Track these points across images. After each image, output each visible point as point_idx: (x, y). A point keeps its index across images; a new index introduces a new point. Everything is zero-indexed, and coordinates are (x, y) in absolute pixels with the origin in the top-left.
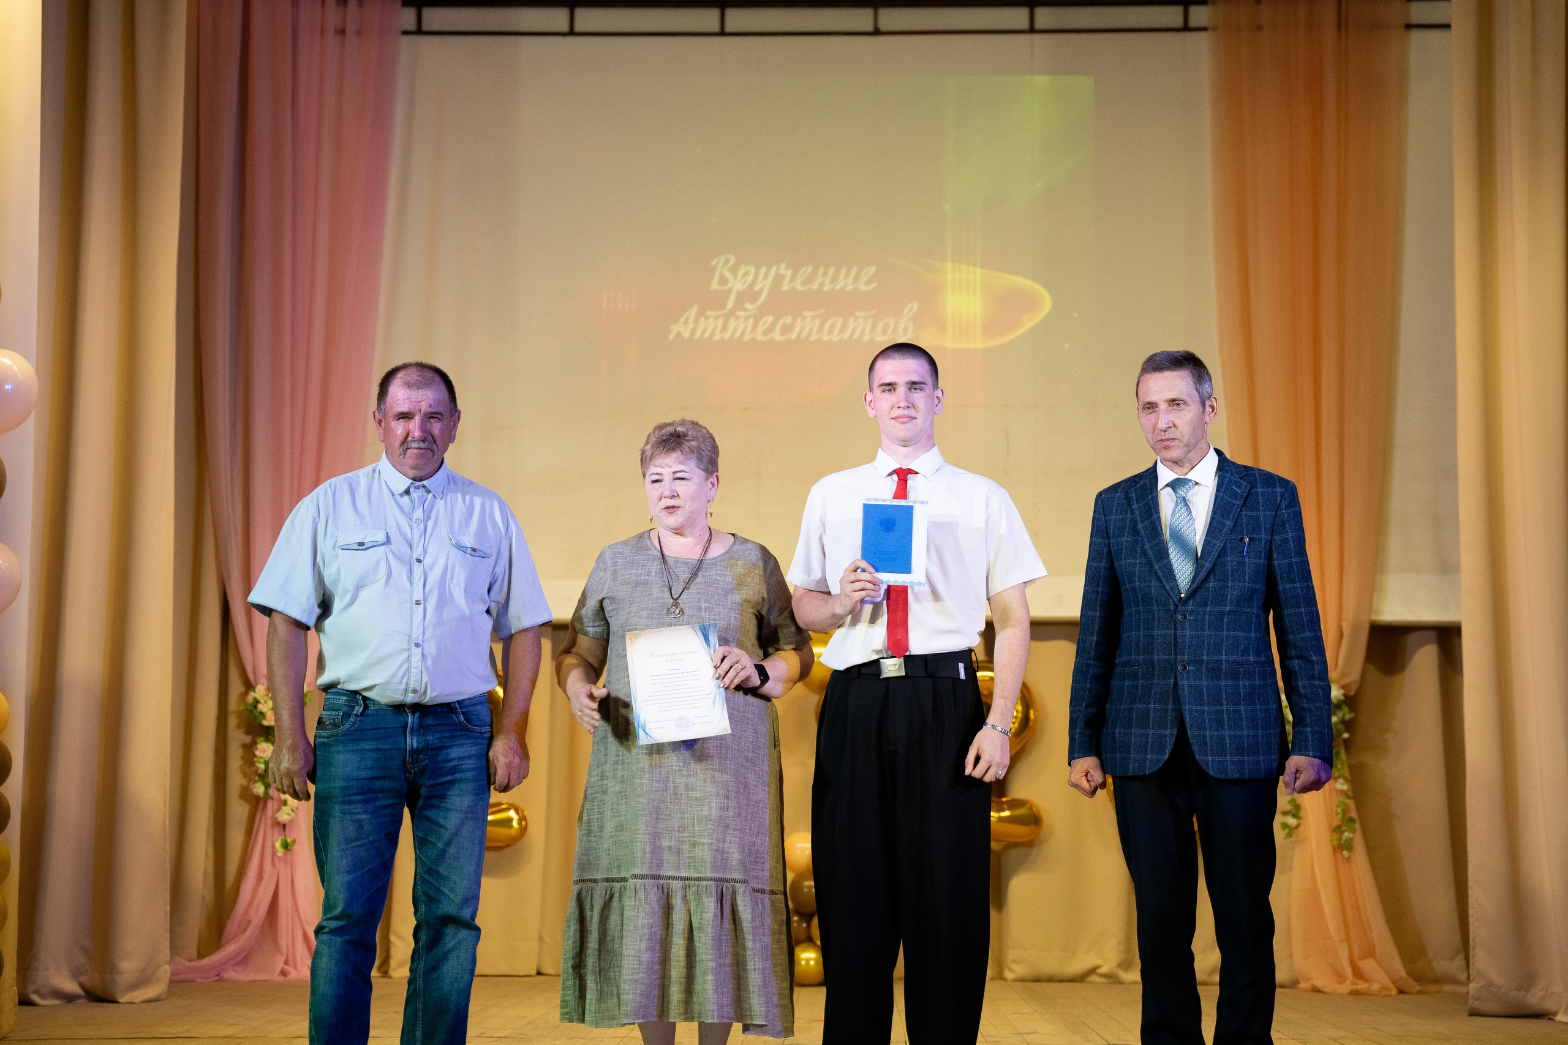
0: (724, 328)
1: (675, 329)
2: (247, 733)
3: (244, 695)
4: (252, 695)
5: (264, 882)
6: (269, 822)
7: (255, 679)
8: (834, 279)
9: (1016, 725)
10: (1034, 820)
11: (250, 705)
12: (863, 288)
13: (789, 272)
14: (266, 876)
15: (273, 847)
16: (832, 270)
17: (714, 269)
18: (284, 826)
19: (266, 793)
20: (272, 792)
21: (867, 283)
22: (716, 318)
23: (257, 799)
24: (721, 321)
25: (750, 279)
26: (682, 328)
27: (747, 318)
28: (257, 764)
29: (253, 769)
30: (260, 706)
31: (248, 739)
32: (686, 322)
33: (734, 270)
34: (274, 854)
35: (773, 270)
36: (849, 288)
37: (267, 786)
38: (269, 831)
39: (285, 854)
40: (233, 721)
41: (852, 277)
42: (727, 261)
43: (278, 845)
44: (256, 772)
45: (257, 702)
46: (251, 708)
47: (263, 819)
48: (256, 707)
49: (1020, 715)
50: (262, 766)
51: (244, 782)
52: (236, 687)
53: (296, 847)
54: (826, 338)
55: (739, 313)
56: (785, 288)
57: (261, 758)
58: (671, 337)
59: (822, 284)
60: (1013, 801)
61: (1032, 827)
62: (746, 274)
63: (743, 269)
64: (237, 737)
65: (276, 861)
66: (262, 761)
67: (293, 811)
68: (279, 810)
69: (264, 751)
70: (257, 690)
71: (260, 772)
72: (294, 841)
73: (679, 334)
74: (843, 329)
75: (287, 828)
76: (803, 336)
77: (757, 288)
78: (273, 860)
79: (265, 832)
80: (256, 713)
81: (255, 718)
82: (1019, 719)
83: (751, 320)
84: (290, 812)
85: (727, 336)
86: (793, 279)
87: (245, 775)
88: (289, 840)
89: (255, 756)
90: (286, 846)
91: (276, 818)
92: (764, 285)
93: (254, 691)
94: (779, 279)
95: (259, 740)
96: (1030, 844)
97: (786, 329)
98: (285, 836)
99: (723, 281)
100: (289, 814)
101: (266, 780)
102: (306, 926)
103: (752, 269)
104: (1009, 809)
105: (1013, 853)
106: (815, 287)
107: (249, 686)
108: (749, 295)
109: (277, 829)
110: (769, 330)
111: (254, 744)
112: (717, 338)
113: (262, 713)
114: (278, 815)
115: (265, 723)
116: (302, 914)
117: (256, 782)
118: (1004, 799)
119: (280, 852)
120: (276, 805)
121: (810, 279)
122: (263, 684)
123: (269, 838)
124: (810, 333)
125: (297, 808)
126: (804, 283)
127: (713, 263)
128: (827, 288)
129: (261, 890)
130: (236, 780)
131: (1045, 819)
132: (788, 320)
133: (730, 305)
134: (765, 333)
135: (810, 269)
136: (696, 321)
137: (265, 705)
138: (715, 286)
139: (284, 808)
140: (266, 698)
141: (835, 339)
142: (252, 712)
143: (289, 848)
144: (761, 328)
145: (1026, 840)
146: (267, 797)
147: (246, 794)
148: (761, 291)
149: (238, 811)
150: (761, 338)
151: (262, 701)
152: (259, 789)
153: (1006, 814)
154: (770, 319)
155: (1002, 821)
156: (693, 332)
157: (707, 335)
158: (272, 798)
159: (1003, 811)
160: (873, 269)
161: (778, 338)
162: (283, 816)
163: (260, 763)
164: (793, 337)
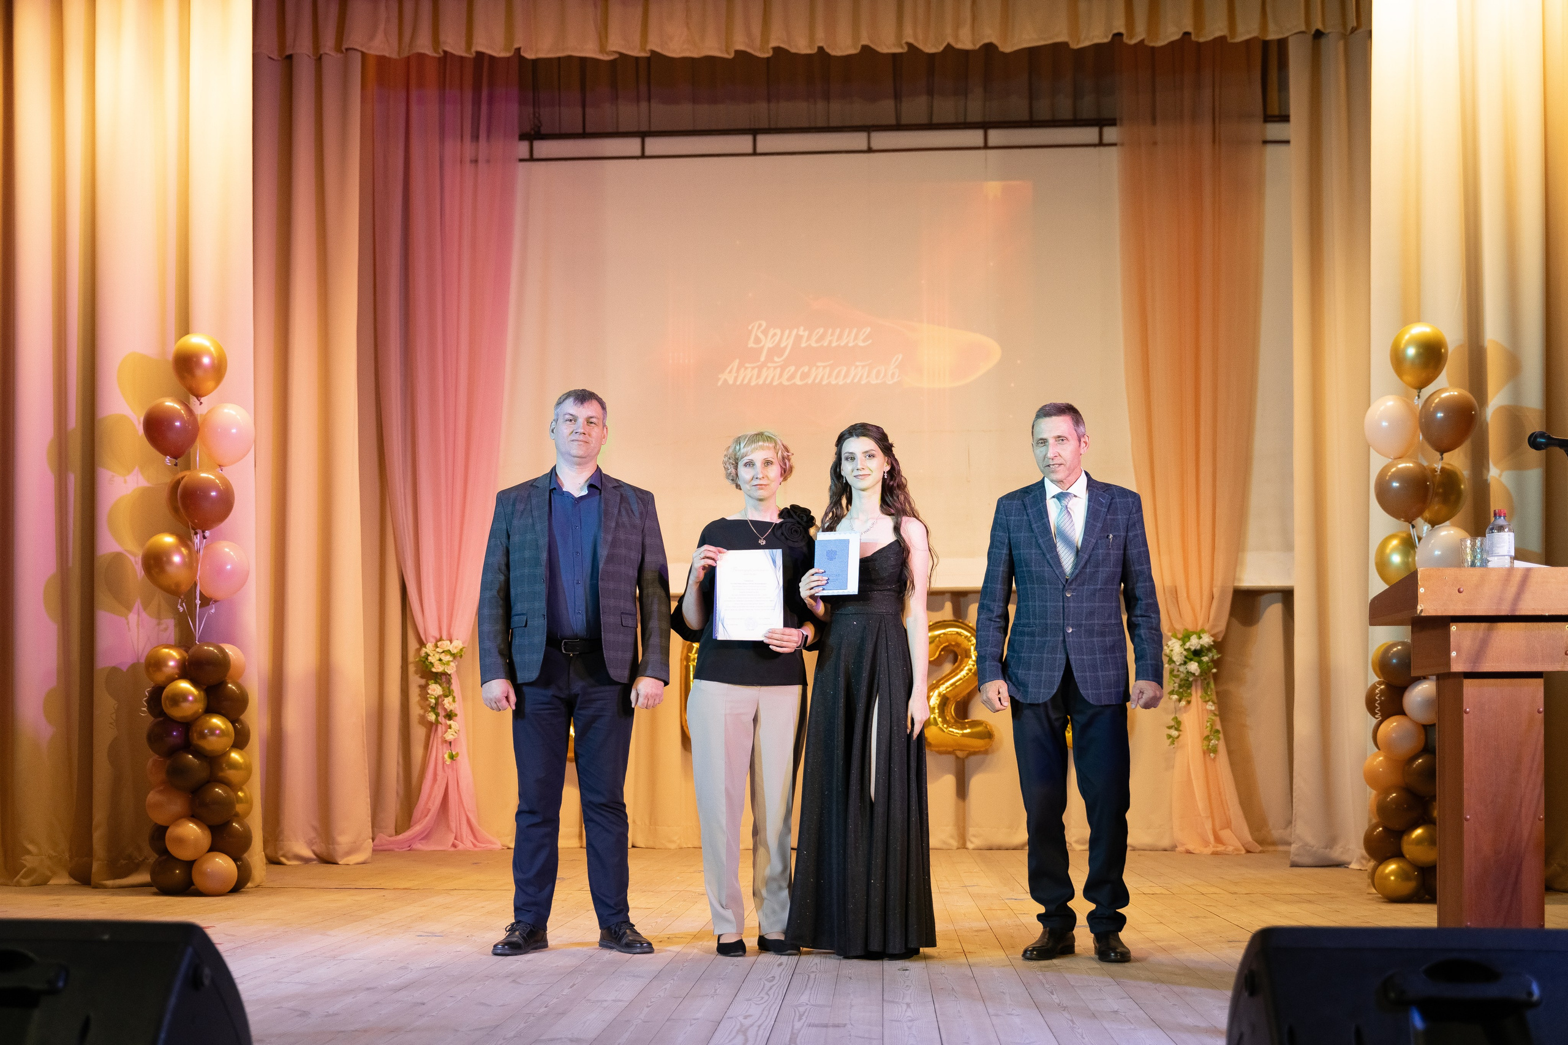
0: (759, 376)
1: (722, 377)
2: (422, 677)
3: (419, 650)
4: (424, 650)
5: (438, 783)
6: (440, 740)
7: (427, 640)
8: (840, 338)
10: (988, 735)
11: (423, 658)
12: (862, 344)
13: (806, 333)
14: (439, 778)
15: (443, 758)
16: (838, 331)
17: (750, 332)
18: (450, 743)
19: (437, 720)
20: (441, 719)
21: (864, 341)
22: (753, 368)
23: (431, 724)
24: (756, 371)
25: (777, 338)
26: (728, 377)
27: (775, 368)
28: (430, 700)
29: (428, 702)
30: (429, 658)
31: (423, 682)
32: (730, 372)
33: (765, 332)
34: (444, 762)
35: (794, 332)
36: (851, 345)
37: (437, 715)
38: (440, 747)
39: (451, 763)
40: (412, 669)
41: (853, 335)
42: (760, 326)
43: (446, 756)
44: (429, 705)
45: (428, 655)
46: (423, 659)
47: (435, 739)
48: (427, 659)
50: (433, 701)
51: (421, 712)
52: (413, 644)
53: (459, 758)
54: (834, 382)
55: (769, 365)
56: (803, 345)
57: (433, 695)
58: (720, 383)
59: (830, 342)
60: (973, 721)
61: (987, 740)
62: (775, 335)
63: (772, 332)
64: (415, 680)
65: (446, 768)
66: (433, 697)
67: (456, 733)
68: (446, 732)
69: (434, 690)
70: (427, 646)
71: (432, 705)
72: (457, 754)
73: (725, 381)
74: (846, 376)
75: (452, 743)
76: (817, 381)
77: (782, 345)
78: (443, 767)
79: (437, 747)
80: (427, 663)
81: (427, 667)
83: (778, 370)
84: (454, 733)
85: (761, 382)
86: (809, 338)
87: (422, 708)
88: (454, 753)
89: (428, 694)
90: (452, 757)
91: (444, 738)
92: (788, 343)
93: (426, 648)
94: (799, 338)
95: (430, 682)
96: (985, 752)
97: (805, 376)
98: (451, 751)
99: (757, 340)
100: (452, 735)
101: (436, 711)
102: (468, 813)
103: (778, 331)
104: (970, 728)
105: (973, 758)
106: (825, 344)
107: (422, 644)
108: (776, 350)
109: (445, 746)
110: (792, 377)
111: (427, 685)
112: (753, 383)
113: (431, 663)
114: (445, 736)
115: (434, 670)
116: (465, 805)
117: (430, 712)
118: (966, 721)
119: (448, 761)
120: (444, 727)
121: (821, 338)
122: (432, 642)
123: (440, 752)
124: (822, 379)
125: (459, 731)
126: (817, 341)
127: (750, 328)
128: (834, 344)
129: (436, 788)
130: (416, 711)
131: (996, 733)
132: (806, 369)
133: (762, 359)
134: (789, 379)
135: (822, 330)
136: (738, 371)
137: (434, 658)
138: (751, 344)
139: (449, 730)
140: (434, 653)
141: (840, 383)
142: (424, 662)
143: (454, 758)
144: (786, 376)
145: (984, 749)
146: (437, 722)
147: (423, 720)
148: (786, 347)
149: (418, 733)
150: (786, 383)
151: (431, 655)
152: (432, 717)
153: (968, 731)
154: (793, 368)
155: (963, 735)
156: (736, 378)
157: (746, 382)
158: (441, 724)
159: (966, 729)
160: (868, 330)
161: (799, 383)
162: (449, 736)
163: (432, 698)
164: (810, 381)
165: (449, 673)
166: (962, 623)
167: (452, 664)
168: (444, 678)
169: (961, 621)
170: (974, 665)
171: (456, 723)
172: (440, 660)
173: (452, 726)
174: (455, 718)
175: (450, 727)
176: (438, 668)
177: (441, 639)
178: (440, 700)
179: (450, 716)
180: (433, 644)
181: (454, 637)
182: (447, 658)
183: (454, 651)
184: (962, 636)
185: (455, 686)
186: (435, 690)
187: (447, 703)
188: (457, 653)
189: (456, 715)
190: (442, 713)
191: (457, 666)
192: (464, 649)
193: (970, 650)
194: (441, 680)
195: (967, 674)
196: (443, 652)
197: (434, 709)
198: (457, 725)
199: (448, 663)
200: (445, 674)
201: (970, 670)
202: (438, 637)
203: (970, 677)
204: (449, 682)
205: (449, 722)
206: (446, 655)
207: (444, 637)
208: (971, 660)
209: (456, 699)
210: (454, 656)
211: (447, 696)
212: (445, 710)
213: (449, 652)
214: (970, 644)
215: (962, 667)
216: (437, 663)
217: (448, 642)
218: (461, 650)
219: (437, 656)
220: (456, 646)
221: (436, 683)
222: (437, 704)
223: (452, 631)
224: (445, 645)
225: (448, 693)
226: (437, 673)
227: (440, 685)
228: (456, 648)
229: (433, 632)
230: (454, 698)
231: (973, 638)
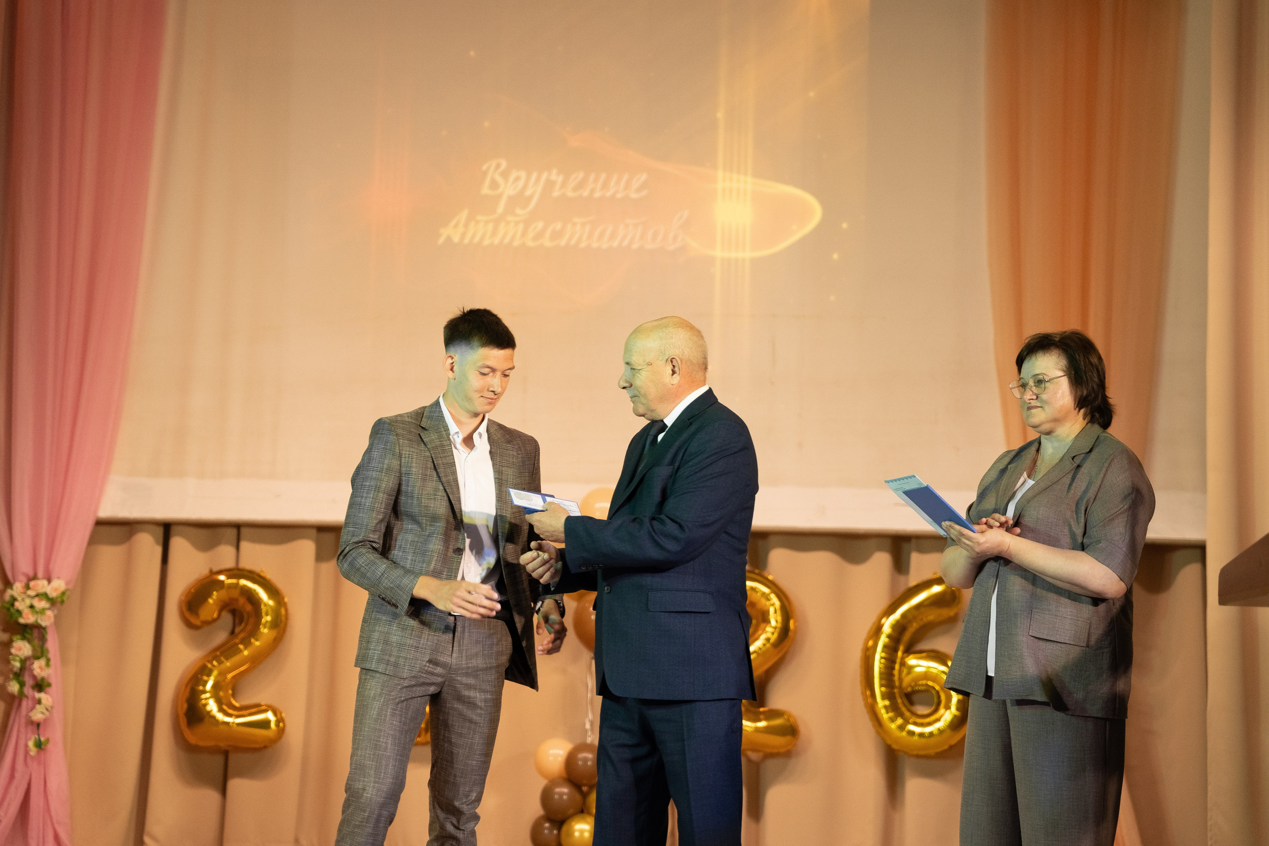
0: (494, 232)
1: (445, 232)
2: (5, 630)
3: (3, 592)
4: (9, 592)
5: (16, 781)
6: (23, 720)
7: (14, 577)
8: (605, 186)
9: (776, 635)
10: (791, 731)
11: (7, 602)
12: (634, 195)
13: (560, 179)
14: (18, 775)
15: (26, 746)
16: (603, 176)
17: (485, 173)
18: (38, 725)
19: (21, 691)
20: (28, 690)
21: (638, 190)
22: (487, 222)
23: (12, 697)
24: (490, 226)
25: (521, 184)
26: (452, 232)
27: (517, 223)
28: (13, 662)
29: (9, 667)
30: (17, 604)
31: (5, 637)
32: (456, 226)
33: (505, 175)
34: (27, 752)
35: (545, 176)
36: (619, 196)
37: (22, 685)
38: (23, 730)
39: (38, 753)
41: (623, 184)
42: (498, 166)
43: (31, 744)
44: (11, 670)
45: (14, 599)
46: (7, 606)
47: (17, 718)
48: (13, 605)
49: (779, 625)
50: (17, 665)
53: (50, 746)
54: (595, 245)
55: (509, 218)
56: (556, 194)
57: (17, 656)
58: (441, 241)
59: (593, 191)
60: (772, 709)
61: (788, 738)
62: (517, 179)
63: (514, 174)
65: (29, 759)
66: (18, 658)
67: (47, 710)
68: (33, 708)
69: (20, 649)
70: (15, 587)
71: (15, 669)
72: (48, 740)
73: (449, 239)
74: (612, 236)
75: (41, 727)
76: (573, 242)
77: (528, 193)
78: (25, 759)
79: (19, 731)
80: (12, 610)
81: (11, 615)
82: (778, 630)
83: (521, 227)
84: (45, 711)
85: (497, 241)
86: (564, 184)
88: (42, 739)
89: (11, 654)
90: (39, 745)
91: (30, 717)
92: (535, 190)
93: (12, 589)
94: (550, 184)
95: (15, 638)
96: (787, 755)
97: (556, 235)
98: (39, 735)
99: (494, 185)
100: (43, 713)
101: (21, 678)
102: (56, 826)
103: (523, 174)
104: (766, 719)
106: (586, 193)
107: (7, 583)
108: (519, 199)
109: (30, 728)
110: (539, 235)
111: (10, 641)
112: (486, 242)
113: (18, 610)
114: (31, 714)
115: (22, 621)
116: (53, 814)
117: (11, 680)
118: (762, 709)
119: (33, 751)
120: (30, 703)
121: (580, 186)
122: (21, 582)
123: (22, 736)
124: (579, 240)
125: (52, 707)
126: (575, 189)
127: (485, 168)
128: (597, 195)
129: (12, 789)
131: (802, 729)
132: (558, 226)
133: (500, 209)
134: (536, 238)
135: (581, 175)
136: (466, 225)
137: (23, 603)
138: (485, 190)
139: (38, 706)
140: (24, 596)
141: (605, 246)
142: (8, 609)
143: (43, 747)
144: (531, 234)
145: (782, 750)
146: (21, 695)
148: (531, 197)
150: (530, 244)
151: (19, 599)
152: (14, 687)
153: (762, 724)
154: (540, 225)
155: (757, 730)
156: (463, 235)
157: (476, 240)
158: (27, 697)
159: (760, 720)
160: (644, 177)
161: (548, 244)
162: (38, 715)
163: (15, 660)
164: (563, 243)
165: (43, 624)
166: (760, 575)
167: (49, 613)
168: (36, 633)
169: (757, 571)
170: (773, 634)
171: (48, 696)
172: (32, 607)
173: (43, 701)
174: (49, 690)
175: (39, 702)
176: (28, 618)
177: (35, 577)
178: (28, 663)
179: (40, 686)
180: (23, 584)
181: (54, 575)
182: (41, 604)
183: (53, 594)
184: (758, 592)
185: (52, 644)
186: (22, 648)
187: (38, 668)
188: (57, 598)
189: (49, 685)
190: (29, 681)
191: (56, 617)
192: (68, 593)
193: (768, 612)
194: (31, 634)
195: (764, 645)
196: (37, 595)
197: (18, 676)
198: (50, 700)
199: (42, 611)
200: (37, 627)
201: (768, 640)
202: (31, 574)
203: (767, 650)
204: (43, 639)
205: (38, 695)
206: (40, 600)
207: (40, 574)
208: (769, 625)
209: (52, 663)
210: (52, 602)
211: (38, 658)
212: (34, 677)
213: (44, 596)
214: (768, 603)
215: (756, 636)
216: (26, 611)
217: (45, 582)
218: (63, 593)
219: (28, 602)
220: (56, 587)
221: (24, 638)
222: (22, 669)
223: (51, 566)
224: (41, 585)
225: (40, 653)
226: (26, 626)
227: (29, 642)
228: (56, 590)
229: (24, 566)
230: (48, 660)
231: (773, 596)
